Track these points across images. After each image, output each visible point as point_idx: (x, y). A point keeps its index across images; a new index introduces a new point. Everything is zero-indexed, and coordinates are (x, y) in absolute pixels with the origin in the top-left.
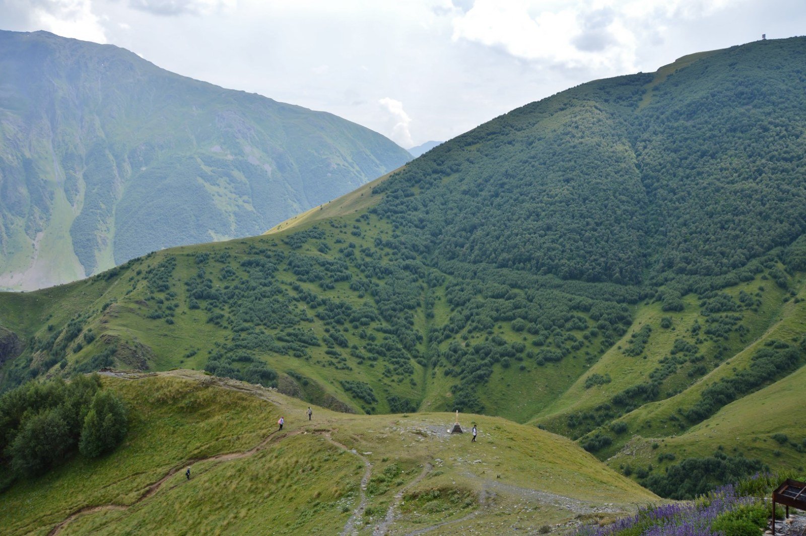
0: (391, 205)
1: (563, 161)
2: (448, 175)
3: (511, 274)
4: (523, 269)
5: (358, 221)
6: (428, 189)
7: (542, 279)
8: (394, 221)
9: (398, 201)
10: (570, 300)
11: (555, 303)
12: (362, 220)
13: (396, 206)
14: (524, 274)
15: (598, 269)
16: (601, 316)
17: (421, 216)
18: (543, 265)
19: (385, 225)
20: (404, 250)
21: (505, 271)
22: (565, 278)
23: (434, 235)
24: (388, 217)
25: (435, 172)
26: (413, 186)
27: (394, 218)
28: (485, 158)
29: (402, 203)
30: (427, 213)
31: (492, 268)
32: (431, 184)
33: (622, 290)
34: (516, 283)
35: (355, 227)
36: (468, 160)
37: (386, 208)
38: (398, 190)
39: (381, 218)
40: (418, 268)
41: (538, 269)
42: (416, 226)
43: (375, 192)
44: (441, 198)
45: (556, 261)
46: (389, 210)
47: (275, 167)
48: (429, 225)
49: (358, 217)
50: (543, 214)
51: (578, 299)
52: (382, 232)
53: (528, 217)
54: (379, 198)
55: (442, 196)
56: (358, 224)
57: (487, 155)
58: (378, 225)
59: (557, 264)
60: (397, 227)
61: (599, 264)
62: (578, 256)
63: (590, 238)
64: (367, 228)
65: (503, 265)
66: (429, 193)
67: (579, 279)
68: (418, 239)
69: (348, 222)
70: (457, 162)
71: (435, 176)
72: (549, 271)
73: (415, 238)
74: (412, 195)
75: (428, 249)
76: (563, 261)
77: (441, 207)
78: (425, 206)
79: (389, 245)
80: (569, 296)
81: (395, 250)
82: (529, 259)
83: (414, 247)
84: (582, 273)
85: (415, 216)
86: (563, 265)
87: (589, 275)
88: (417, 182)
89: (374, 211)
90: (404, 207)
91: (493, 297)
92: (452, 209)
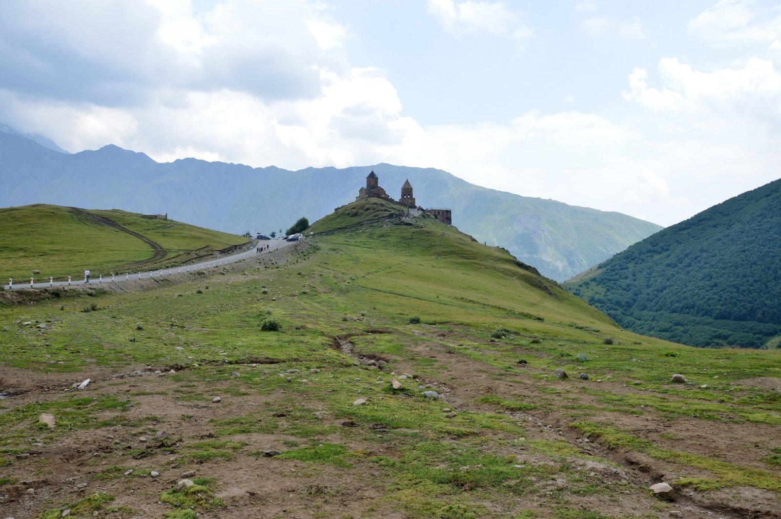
0: (607, 275)
1: (747, 237)
2: (660, 253)
3: (677, 317)
4: (688, 313)
5: (580, 286)
6: (641, 263)
7: (698, 319)
8: (607, 286)
9: (614, 273)
10: (714, 332)
11: (703, 334)
12: (584, 285)
13: (611, 276)
14: (687, 316)
15: (744, 311)
16: (736, 341)
17: (628, 282)
18: (702, 310)
19: (601, 289)
20: (610, 305)
21: (674, 315)
22: (716, 318)
23: (636, 295)
24: (604, 284)
25: (649, 251)
26: (630, 262)
27: (608, 284)
28: (691, 239)
29: (617, 274)
30: (635, 280)
31: (666, 314)
32: (643, 260)
33: (762, 326)
34: (680, 322)
35: (577, 290)
36: (677, 242)
37: (603, 278)
38: (616, 265)
39: (598, 284)
40: (616, 316)
41: (698, 312)
42: (624, 289)
43: (600, 267)
44: (648, 270)
45: (712, 307)
46: (605, 279)
47: (566, 263)
48: (634, 288)
49: (581, 283)
50: (715, 275)
51: (721, 331)
52: (596, 293)
53: (703, 279)
54: (601, 271)
55: (650, 269)
56: (579, 288)
57: (693, 237)
58: (595, 288)
59: (712, 309)
60: (608, 290)
61: (746, 309)
62: (730, 303)
63: (744, 291)
64: (586, 290)
65: (674, 311)
66: (639, 267)
67: (728, 319)
68: (622, 297)
69: (572, 287)
70: (668, 243)
71: (649, 254)
72: (706, 314)
73: (620, 297)
74: (627, 268)
75: (629, 305)
76: (717, 307)
77: (647, 276)
78: (634, 275)
79: (599, 301)
80: (714, 329)
81: (602, 305)
82: (693, 307)
83: (617, 303)
84: (730, 314)
85: (624, 283)
86: (716, 309)
87: (735, 316)
88: (633, 259)
89: (594, 280)
90: (617, 277)
91: (660, 331)
92: (655, 277)
